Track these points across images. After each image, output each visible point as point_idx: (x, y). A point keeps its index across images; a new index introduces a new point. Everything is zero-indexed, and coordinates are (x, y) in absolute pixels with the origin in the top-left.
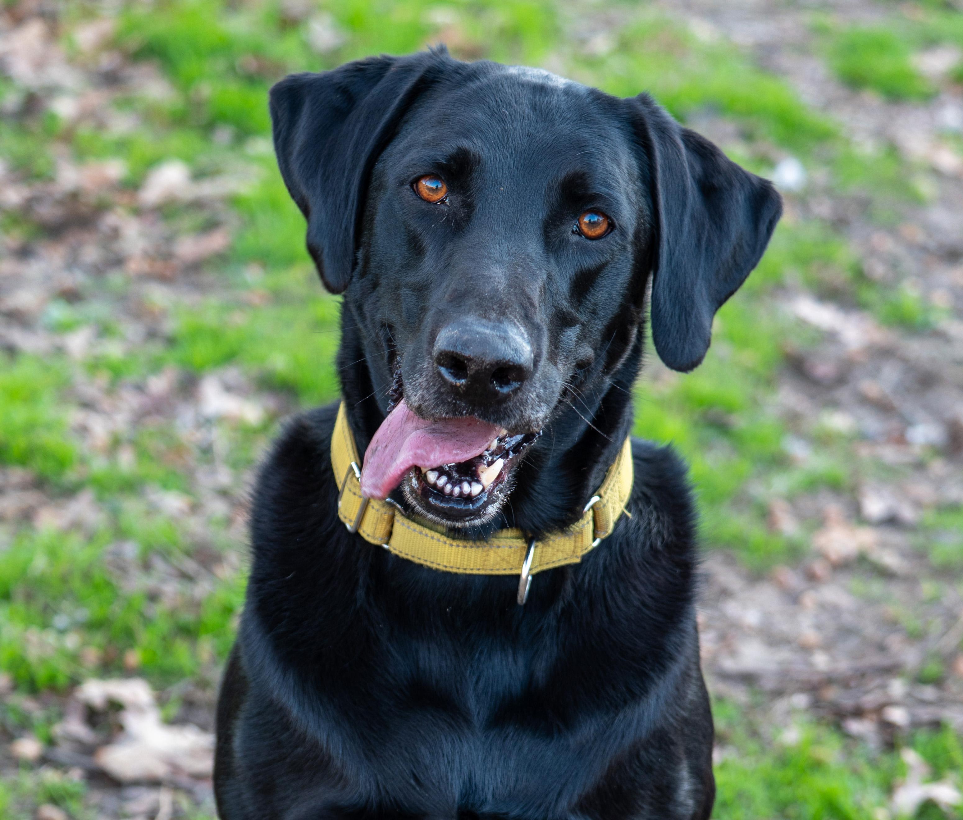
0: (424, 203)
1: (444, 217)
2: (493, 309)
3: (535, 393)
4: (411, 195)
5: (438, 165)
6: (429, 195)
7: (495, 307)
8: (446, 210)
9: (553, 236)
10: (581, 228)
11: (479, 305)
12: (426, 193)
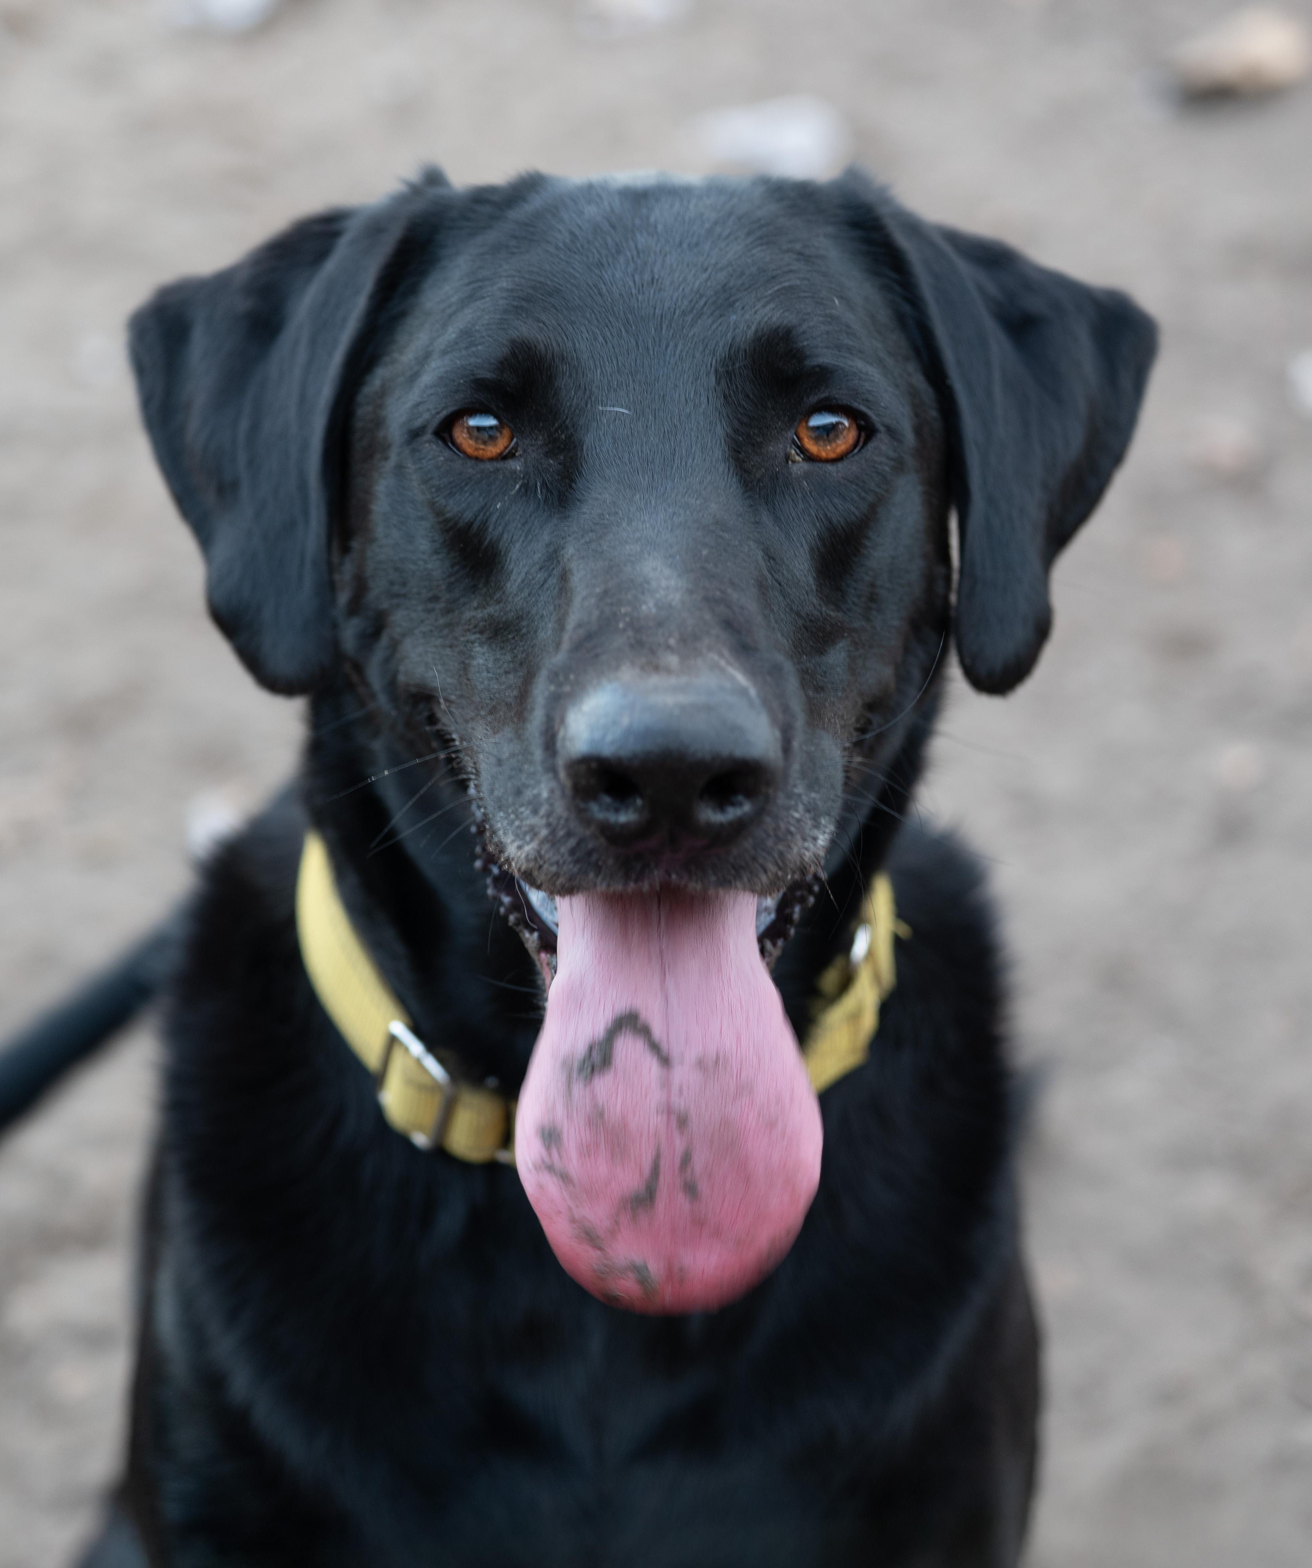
0: (470, 463)
1: (516, 483)
2: (669, 647)
3: (801, 808)
4: (441, 452)
5: (480, 384)
6: (477, 449)
7: (672, 642)
8: (518, 468)
9: (753, 466)
10: (803, 445)
11: (638, 645)
12: (470, 446)
